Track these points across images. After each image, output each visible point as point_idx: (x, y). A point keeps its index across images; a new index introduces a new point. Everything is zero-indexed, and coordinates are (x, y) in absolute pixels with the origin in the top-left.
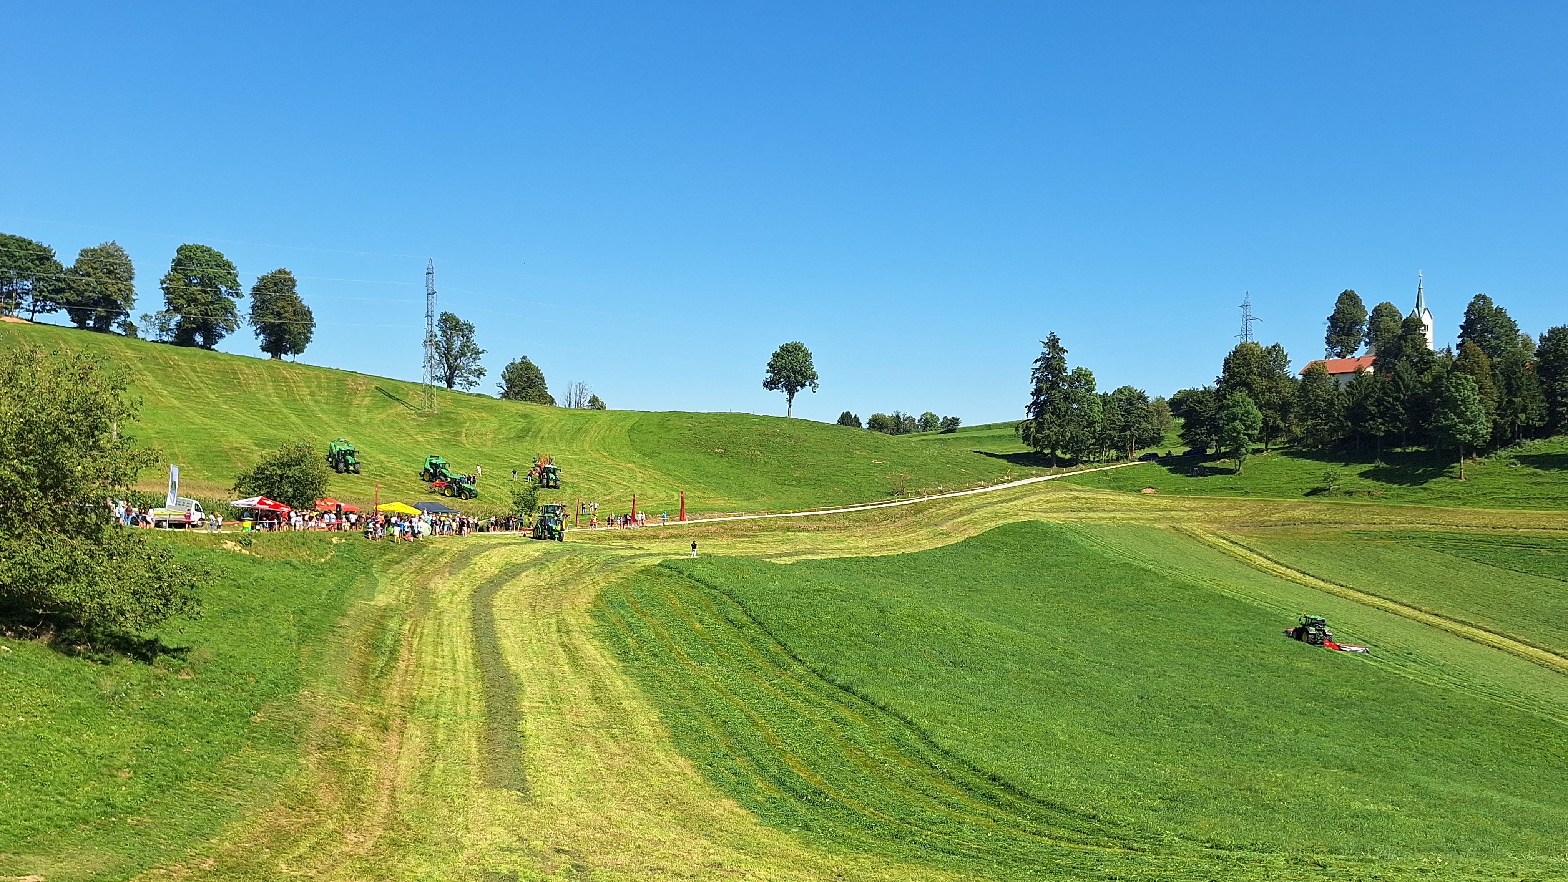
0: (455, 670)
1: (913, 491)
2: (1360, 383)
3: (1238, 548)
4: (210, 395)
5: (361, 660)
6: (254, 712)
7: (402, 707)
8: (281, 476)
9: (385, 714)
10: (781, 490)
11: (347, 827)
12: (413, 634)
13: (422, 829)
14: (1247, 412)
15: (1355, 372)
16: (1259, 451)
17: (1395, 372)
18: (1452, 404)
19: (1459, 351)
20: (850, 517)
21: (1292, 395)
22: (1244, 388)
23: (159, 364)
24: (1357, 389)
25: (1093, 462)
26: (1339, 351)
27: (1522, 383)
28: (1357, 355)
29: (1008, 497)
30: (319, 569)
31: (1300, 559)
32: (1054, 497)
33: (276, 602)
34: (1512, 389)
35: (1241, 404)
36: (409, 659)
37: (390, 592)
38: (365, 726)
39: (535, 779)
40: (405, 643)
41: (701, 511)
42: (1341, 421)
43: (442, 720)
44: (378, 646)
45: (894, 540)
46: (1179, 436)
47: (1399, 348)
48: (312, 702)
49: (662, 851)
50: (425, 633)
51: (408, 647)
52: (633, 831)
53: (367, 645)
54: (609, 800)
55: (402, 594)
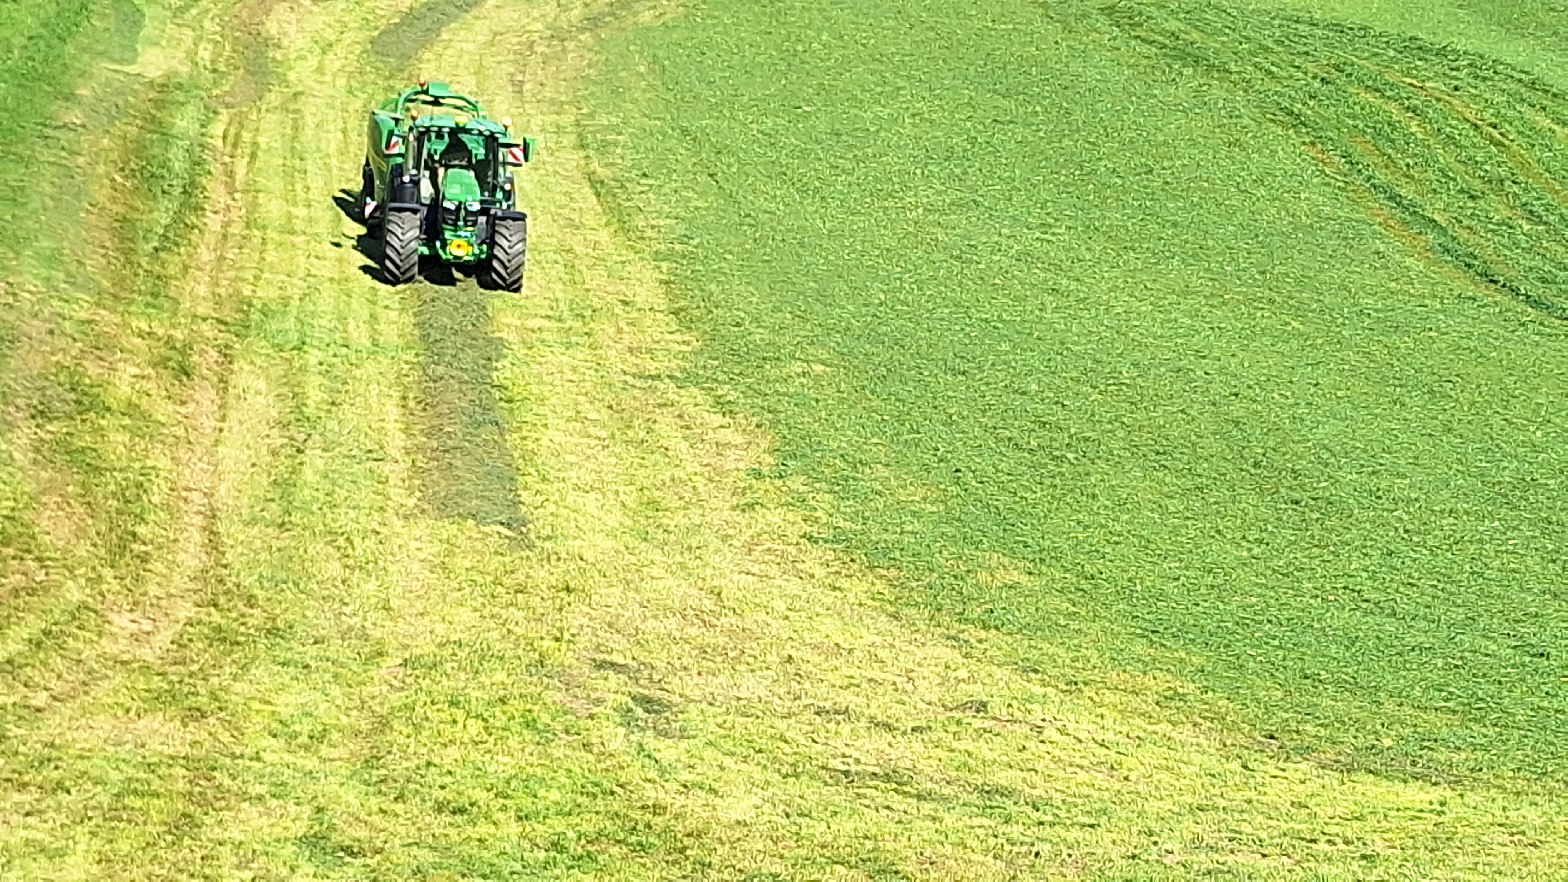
5: (117, 208)
7: (220, 322)
9: (181, 337)
11: (110, 597)
12: (235, 146)
13: (283, 606)
36: (228, 208)
37: (174, 43)
38: (138, 365)
39: (539, 499)
40: (216, 169)
43: (313, 357)
44: (153, 176)
48: (11, 307)
49: (845, 671)
50: (263, 146)
51: (224, 178)
52: (775, 624)
53: (127, 172)
54: (716, 552)
55: (201, 47)
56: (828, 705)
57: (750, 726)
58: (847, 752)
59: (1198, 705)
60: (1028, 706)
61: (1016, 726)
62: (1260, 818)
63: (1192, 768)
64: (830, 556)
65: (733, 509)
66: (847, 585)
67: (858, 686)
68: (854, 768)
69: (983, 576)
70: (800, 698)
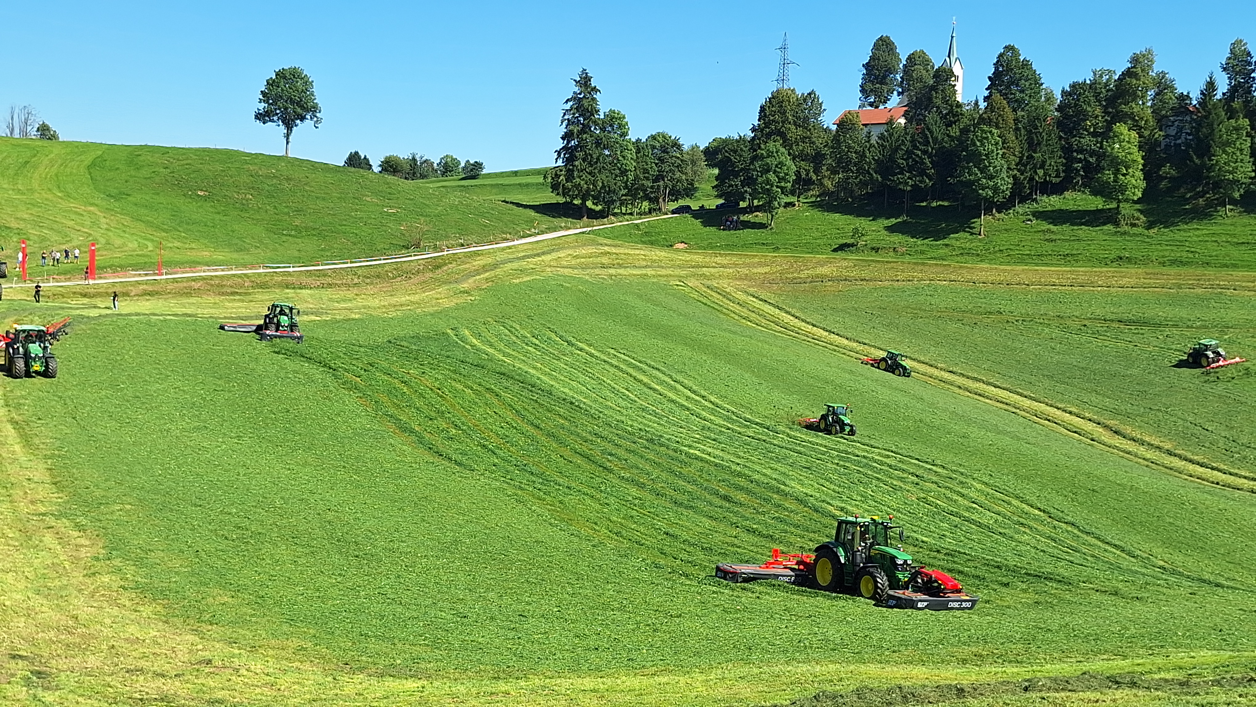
1: (431, 244)
2: (891, 135)
3: (767, 306)
10: (278, 241)
14: (781, 163)
15: (887, 124)
16: (792, 204)
17: (925, 124)
18: (976, 158)
19: (986, 104)
20: (359, 272)
21: (825, 146)
22: (778, 138)
24: (888, 141)
25: (625, 214)
26: (872, 100)
27: (1043, 138)
28: (889, 105)
29: (535, 252)
31: (826, 317)
32: (583, 251)
34: (1033, 145)
35: (775, 155)
41: (180, 264)
42: (872, 175)
45: (408, 298)
46: (713, 188)
47: (930, 99)
49: (141, 650)
52: (105, 631)
54: (75, 598)
56: (132, 667)
57: (92, 681)
58: (142, 689)
59: (313, 652)
60: (232, 659)
61: (226, 670)
62: (341, 702)
63: (310, 682)
64: (134, 595)
65: (84, 576)
66: (142, 609)
67: (147, 657)
68: (145, 697)
69: (210, 600)
70: (118, 665)
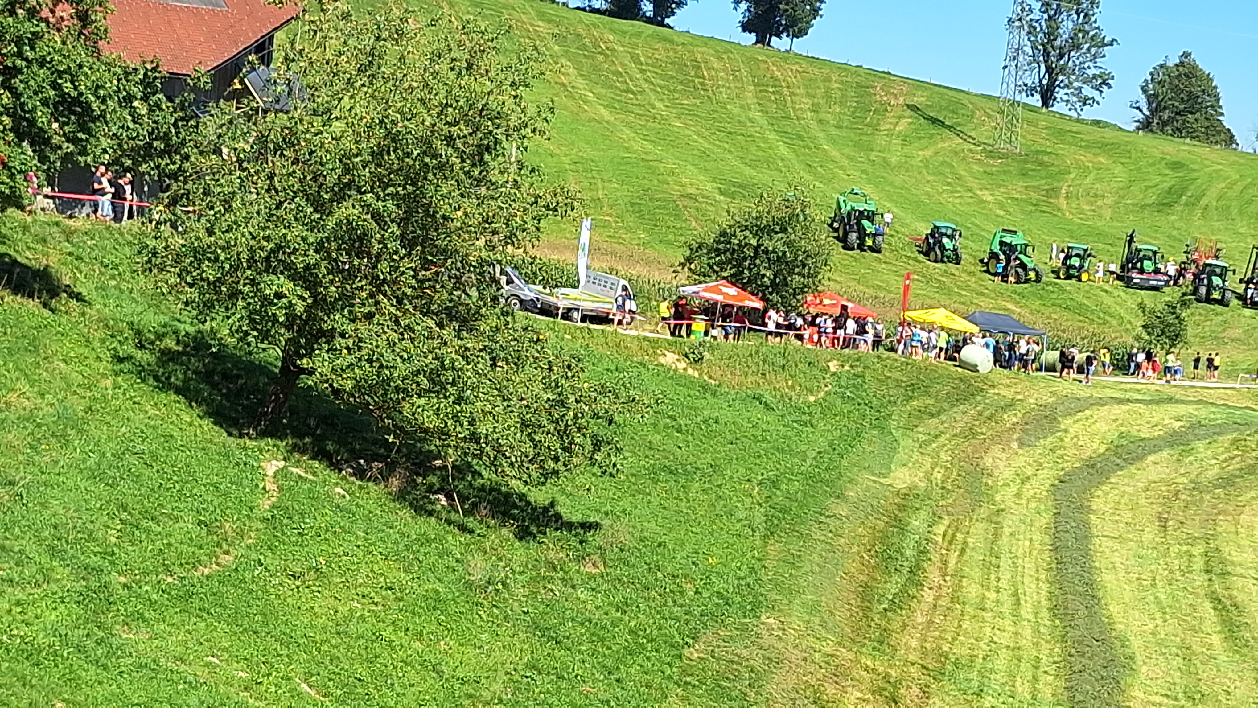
0: (1016, 616)
4: (659, 105)
5: (862, 577)
6: (690, 641)
7: (923, 667)
8: (756, 249)
9: (894, 675)
12: (951, 543)
23: (584, 47)
30: (804, 413)
33: (735, 461)
36: (940, 587)
37: (917, 465)
38: (862, 691)
40: (935, 557)
44: (890, 557)
48: (780, 638)
50: (971, 544)
51: (939, 564)
53: (872, 552)
55: (936, 470)
